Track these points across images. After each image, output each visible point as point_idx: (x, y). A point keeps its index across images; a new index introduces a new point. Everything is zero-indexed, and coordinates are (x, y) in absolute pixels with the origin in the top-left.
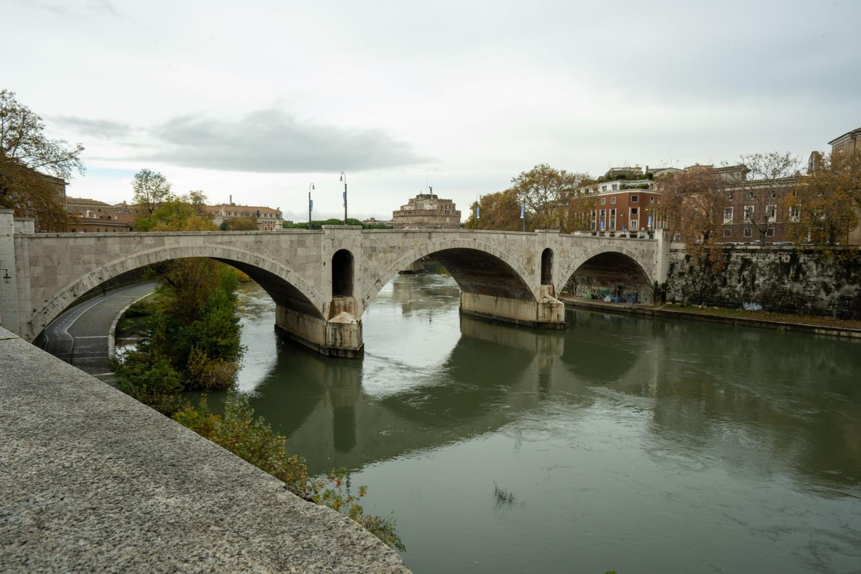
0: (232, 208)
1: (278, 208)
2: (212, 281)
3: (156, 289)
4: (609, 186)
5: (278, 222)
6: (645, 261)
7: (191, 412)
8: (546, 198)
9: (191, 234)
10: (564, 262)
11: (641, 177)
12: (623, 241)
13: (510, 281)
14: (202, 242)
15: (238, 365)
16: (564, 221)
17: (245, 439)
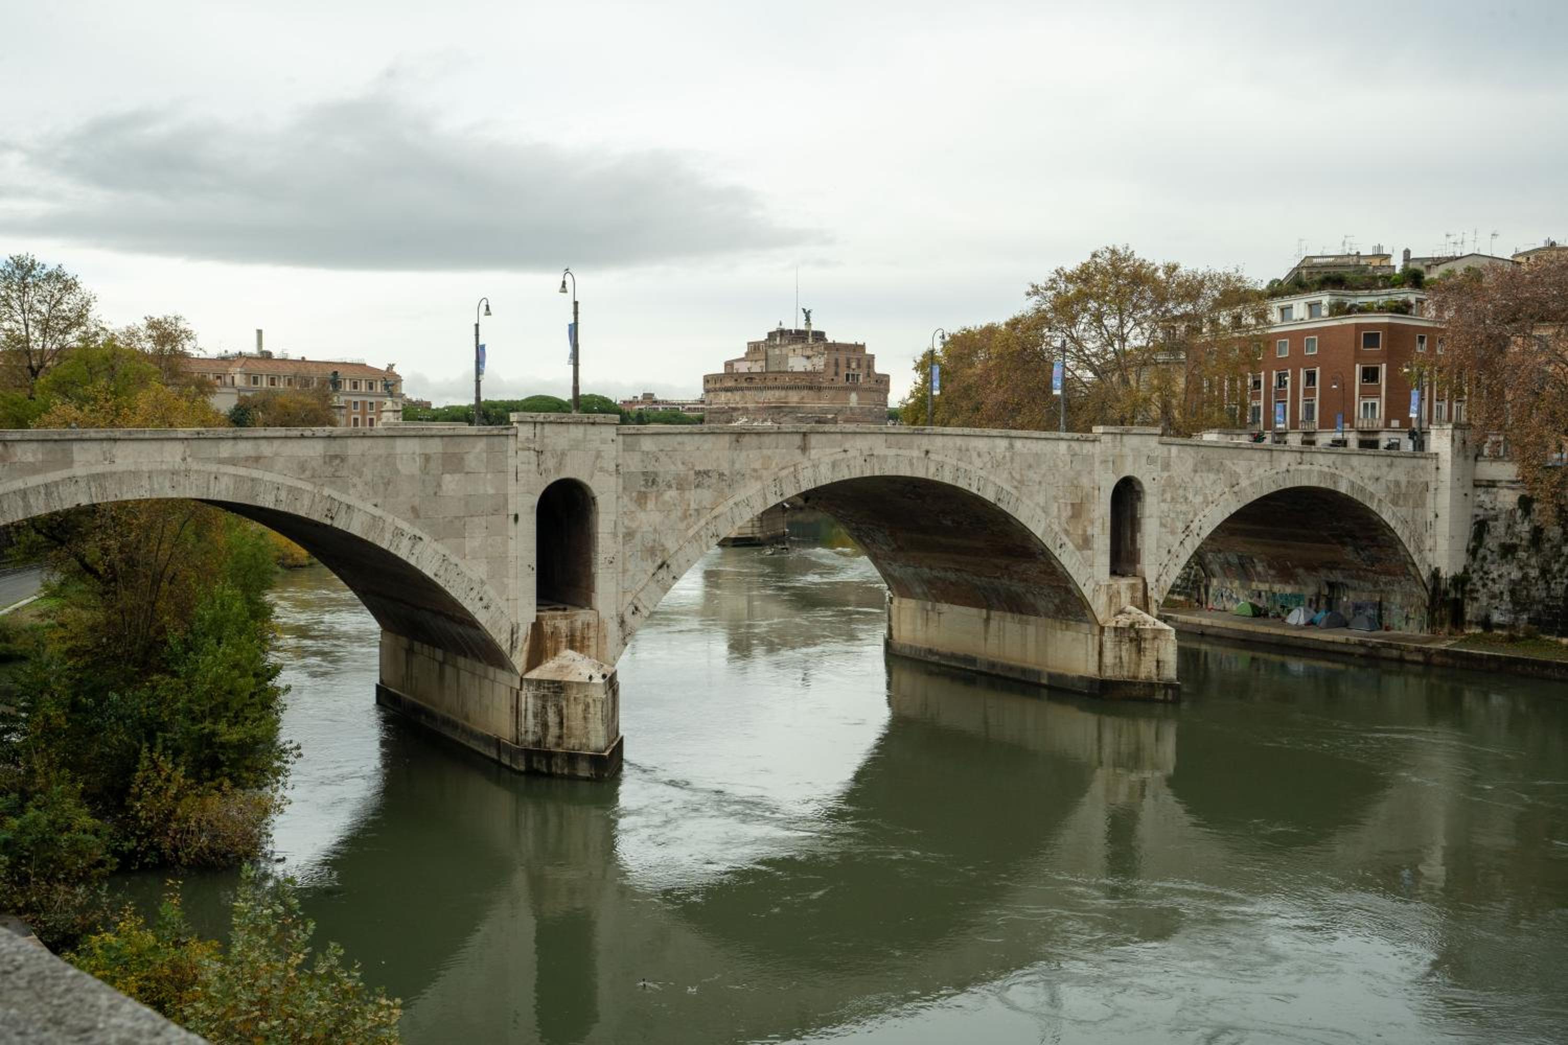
0: (262, 366)
1: (391, 366)
2: (204, 564)
3: (46, 586)
4: (1299, 307)
5: (389, 404)
6: (1403, 511)
7: (135, 933)
8: (1123, 339)
9: (147, 436)
10: (1172, 515)
11: (1390, 281)
12: (1340, 458)
13: (1024, 566)
14: (178, 459)
15: (272, 798)
16: (1174, 402)
17: (288, 1008)
